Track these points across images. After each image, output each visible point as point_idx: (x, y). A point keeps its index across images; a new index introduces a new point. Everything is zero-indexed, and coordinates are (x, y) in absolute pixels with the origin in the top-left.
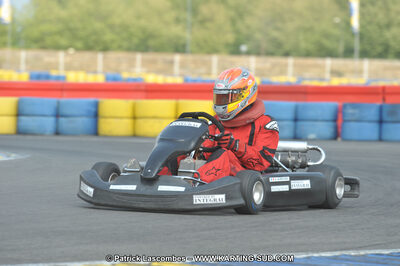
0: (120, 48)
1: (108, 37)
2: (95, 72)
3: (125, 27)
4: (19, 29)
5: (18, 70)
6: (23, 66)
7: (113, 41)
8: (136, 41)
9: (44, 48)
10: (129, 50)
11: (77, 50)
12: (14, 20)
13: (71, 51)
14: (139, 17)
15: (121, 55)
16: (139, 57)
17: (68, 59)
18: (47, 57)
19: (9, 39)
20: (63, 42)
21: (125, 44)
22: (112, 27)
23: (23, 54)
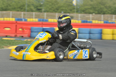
0: (108, 13)
1: (105, 10)
2: (101, 20)
3: (110, 7)
4: (78, 7)
5: (78, 20)
6: (79, 19)
7: (106, 11)
8: (113, 11)
9: (86, 13)
10: (111, 14)
11: (96, 14)
12: (77, 5)
13: (94, 14)
14: (114, 4)
15: (109, 15)
16: (114, 16)
17: (93, 16)
18: (87, 16)
19: (75, 10)
20: (91, 11)
21: (110, 12)
22: (106, 7)
23: (80, 15)
